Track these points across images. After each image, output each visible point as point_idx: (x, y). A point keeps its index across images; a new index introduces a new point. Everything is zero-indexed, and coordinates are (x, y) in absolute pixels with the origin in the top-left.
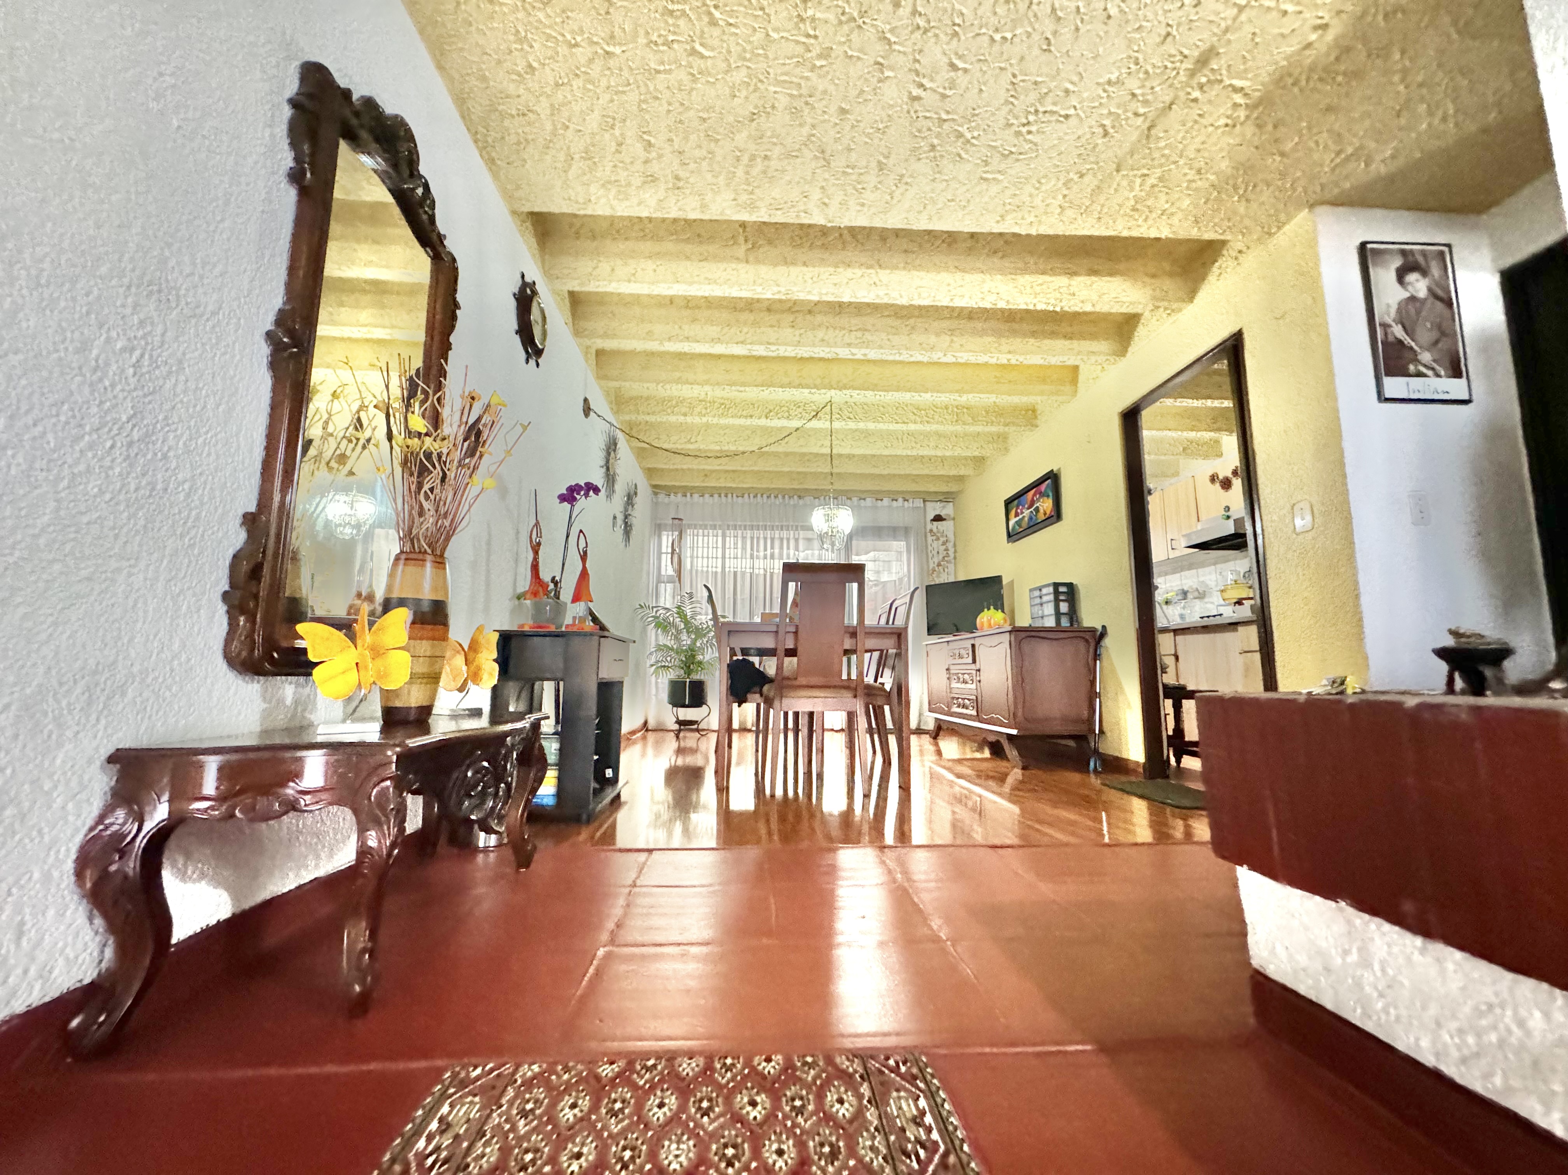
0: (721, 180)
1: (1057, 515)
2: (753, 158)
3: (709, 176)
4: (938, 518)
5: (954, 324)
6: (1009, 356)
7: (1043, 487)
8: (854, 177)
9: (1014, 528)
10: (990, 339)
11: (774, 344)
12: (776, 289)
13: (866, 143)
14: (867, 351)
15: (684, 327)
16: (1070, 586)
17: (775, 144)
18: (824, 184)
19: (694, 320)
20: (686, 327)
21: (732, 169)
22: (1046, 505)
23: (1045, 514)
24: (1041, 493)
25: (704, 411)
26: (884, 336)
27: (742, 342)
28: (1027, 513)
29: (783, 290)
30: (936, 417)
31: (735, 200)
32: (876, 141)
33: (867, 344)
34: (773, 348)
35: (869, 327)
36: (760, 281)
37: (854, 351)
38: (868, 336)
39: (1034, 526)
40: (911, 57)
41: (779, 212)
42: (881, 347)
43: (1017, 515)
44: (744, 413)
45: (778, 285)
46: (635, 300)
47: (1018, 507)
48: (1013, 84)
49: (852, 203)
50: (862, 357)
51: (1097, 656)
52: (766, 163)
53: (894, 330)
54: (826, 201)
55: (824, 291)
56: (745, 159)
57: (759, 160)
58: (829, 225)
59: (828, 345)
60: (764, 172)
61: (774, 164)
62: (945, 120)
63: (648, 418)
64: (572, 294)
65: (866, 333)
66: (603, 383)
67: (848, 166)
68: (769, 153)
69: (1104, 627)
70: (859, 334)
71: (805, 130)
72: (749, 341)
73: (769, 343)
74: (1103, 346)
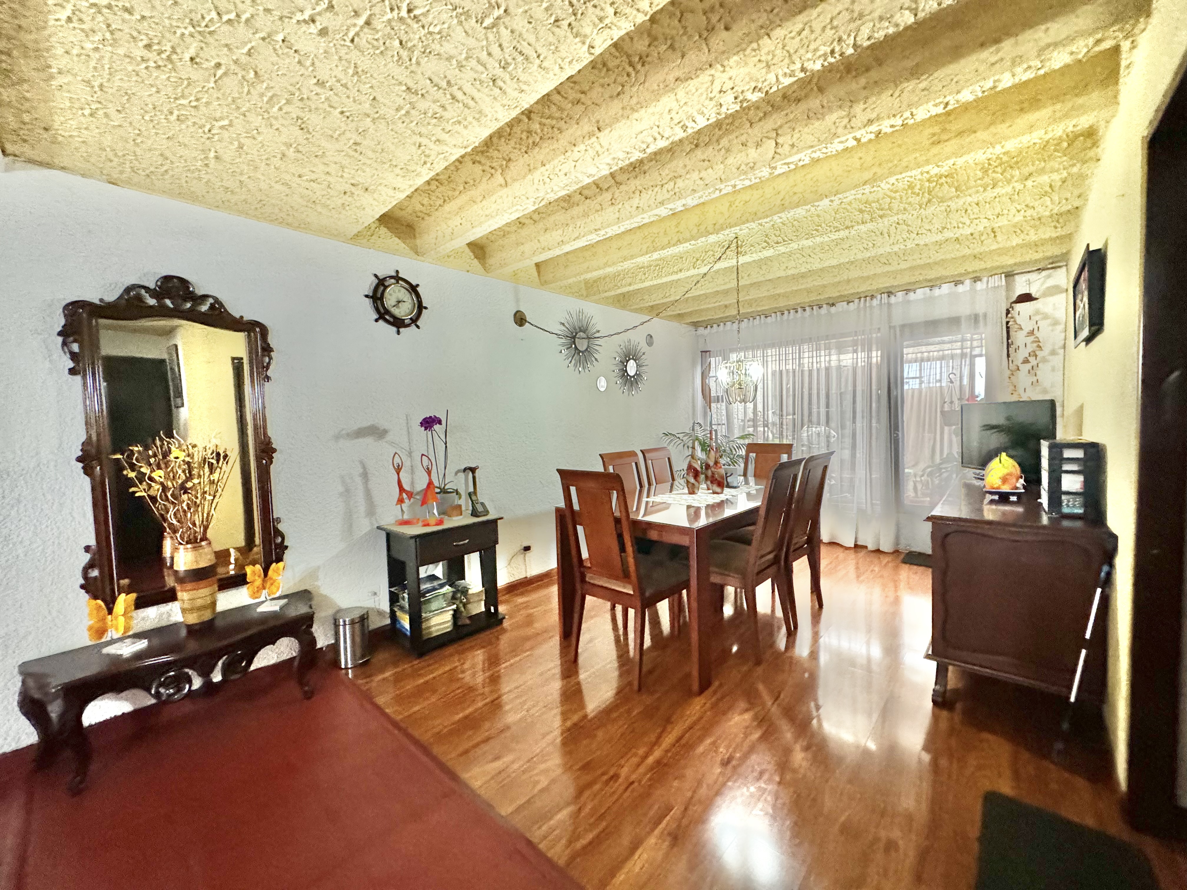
4: (1022, 298)
5: (776, 119)
14: (683, 201)
44: (675, 269)
46: (503, 232)
50: (683, 208)
64: (471, 245)
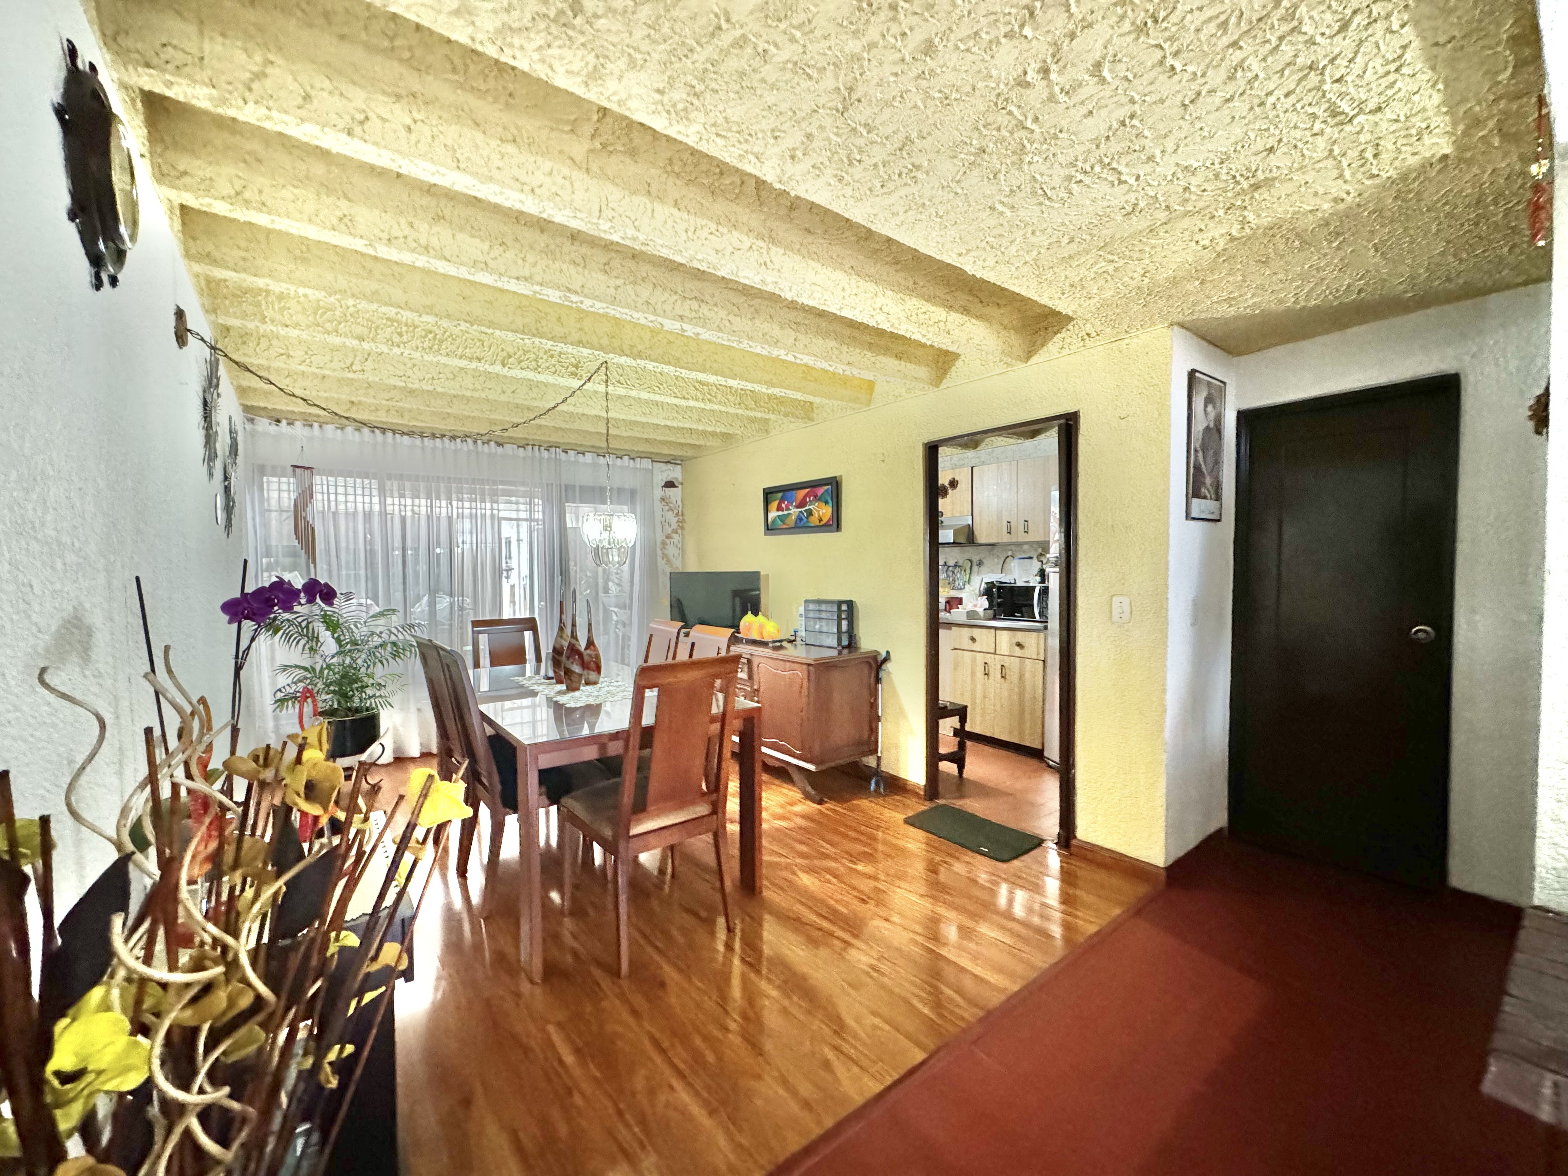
0: (659, 52)
1: (835, 524)
2: (741, 42)
3: (640, 33)
4: (670, 484)
6: (847, 368)
7: (821, 491)
8: (861, 142)
9: (774, 521)
10: (833, 343)
11: (576, 292)
12: (631, 232)
13: (916, 106)
14: (700, 329)
15: (416, 223)
16: (850, 604)
17: (793, 40)
18: (815, 132)
19: (439, 218)
20: (423, 227)
21: (691, 42)
22: (824, 511)
23: (821, 520)
24: (815, 496)
25: (396, 339)
26: (722, 313)
27: (526, 279)
28: (794, 511)
29: (642, 237)
30: (719, 396)
31: (659, 91)
32: (929, 112)
33: (703, 322)
34: (574, 298)
35: (707, 298)
36: (610, 214)
37: (685, 326)
38: (705, 310)
39: (802, 526)
40: (1071, 26)
41: (719, 141)
42: (720, 330)
43: (779, 509)
45: (637, 229)
47: (782, 501)
48: (1123, 123)
49: (829, 172)
51: (878, 680)
52: (757, 62)
53: (735, 309)
54: (799, 154)
55: (699, 257)
56: (726, 39)
57: (749, 50)
58: (777, 186)
59: (655, 312)
60: (742, 74)
61: (769, 72)
62: (1025, 128)
63: (283, 331)
65: (703, 306)
66: (197, 268)
67: (866, 125)
68: (772, 49)
69: (888, 652)
70: (695, 305)
71: (854, 46)
72: (538, 278)
73: (569, 290)
74: (923, 372)
